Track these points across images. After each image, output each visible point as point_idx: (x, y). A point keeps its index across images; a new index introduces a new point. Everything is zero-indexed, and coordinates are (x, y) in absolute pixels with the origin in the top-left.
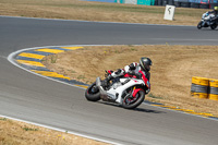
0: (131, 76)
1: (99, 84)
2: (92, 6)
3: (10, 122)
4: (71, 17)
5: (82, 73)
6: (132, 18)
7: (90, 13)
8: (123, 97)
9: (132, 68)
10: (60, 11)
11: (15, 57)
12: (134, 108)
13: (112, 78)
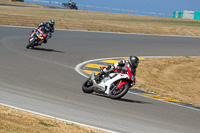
0: (119, 71)
1: (93, 78)
2: (152, 21)
3: (78, 127)
4: (133, 31)
5: (143, 82)
6: (189, 32)
7: (150, 27)
8: (111, 89)
9: (121, 65)
10: (123, 25)
11: (82, 68)
12: (119, 98)
13: (104, 73)
